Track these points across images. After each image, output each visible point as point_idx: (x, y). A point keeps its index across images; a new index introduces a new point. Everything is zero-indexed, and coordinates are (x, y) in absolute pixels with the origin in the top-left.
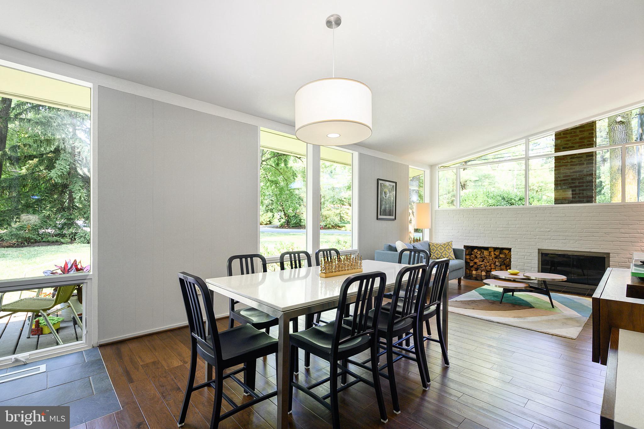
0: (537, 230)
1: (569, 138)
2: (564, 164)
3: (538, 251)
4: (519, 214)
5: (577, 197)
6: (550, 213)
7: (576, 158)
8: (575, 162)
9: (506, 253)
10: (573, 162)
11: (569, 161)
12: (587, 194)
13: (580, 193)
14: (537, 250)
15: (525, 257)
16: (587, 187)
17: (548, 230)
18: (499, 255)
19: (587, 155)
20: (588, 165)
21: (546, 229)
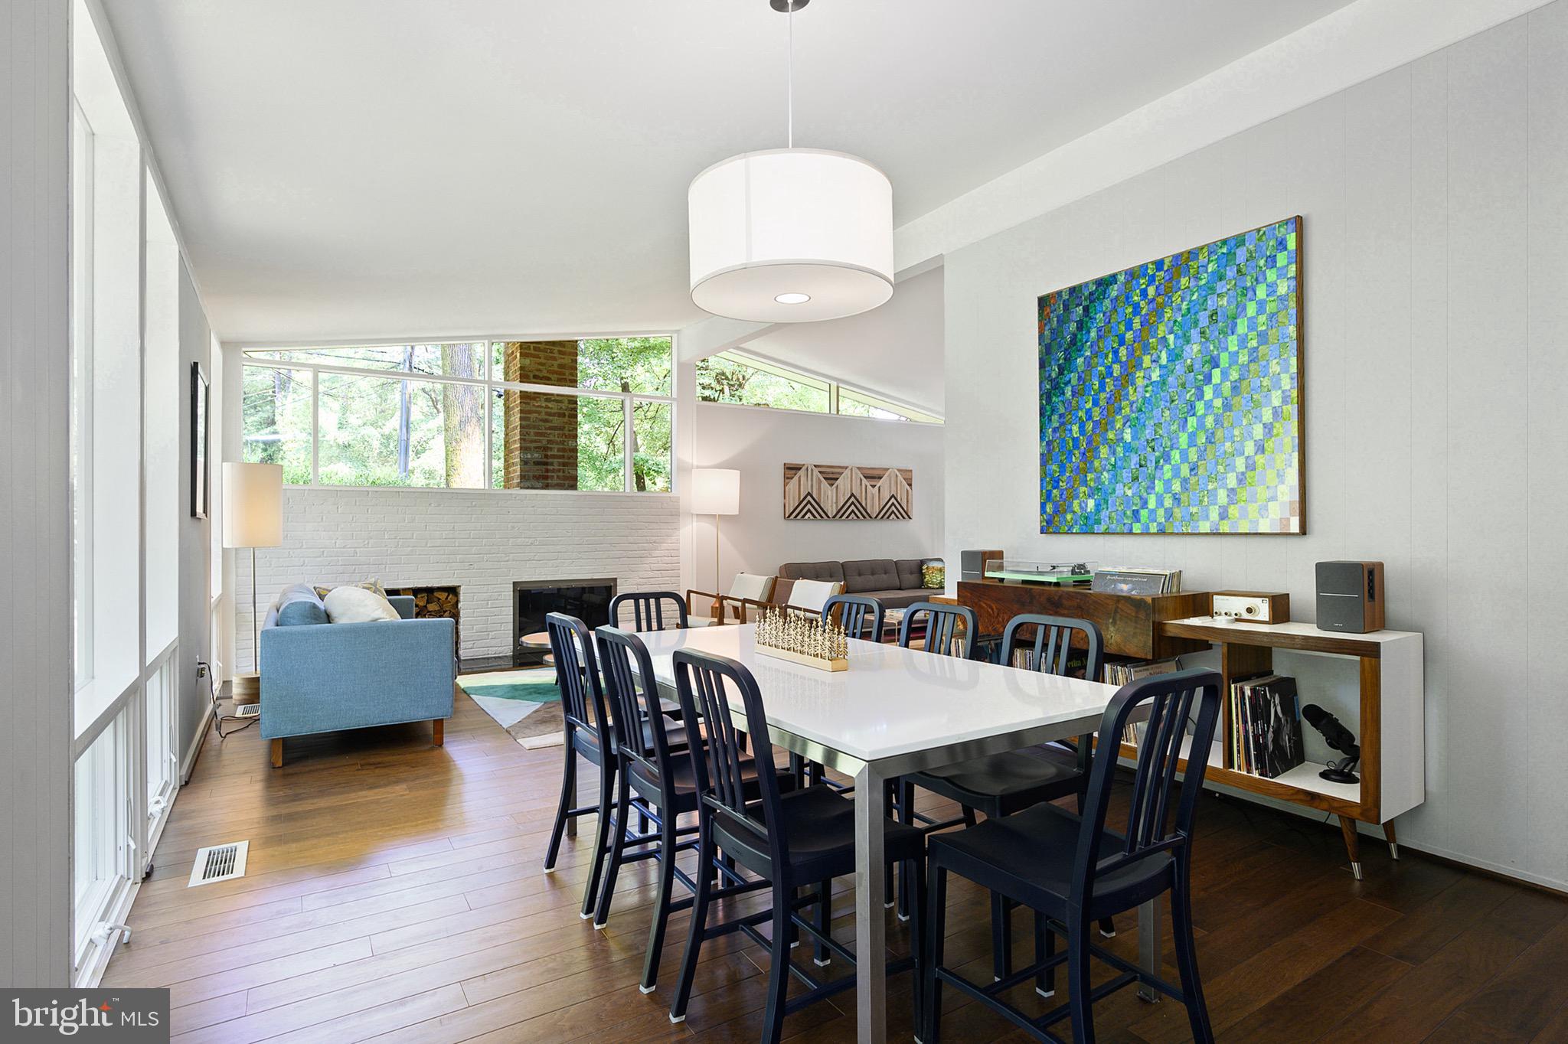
0: (510, 542)
1: (542, 360)
2: (534, 409)
3: (514, 586)
4: (475, 506)
5: (555, 477)
6: (533, 507)
7: (554, 401)
8: (552, 408)
9: (440, 599)
10: (549, 408)
11: (544, 405)
12: (569, 473)
13: (559, 470)
14: (512, 585)
15: (488, 604)
16: (569, 458)
17: (531, 540)
18: (426, 606)
19: (569, 400)
20: (571, 420)
21: (527, 540)
